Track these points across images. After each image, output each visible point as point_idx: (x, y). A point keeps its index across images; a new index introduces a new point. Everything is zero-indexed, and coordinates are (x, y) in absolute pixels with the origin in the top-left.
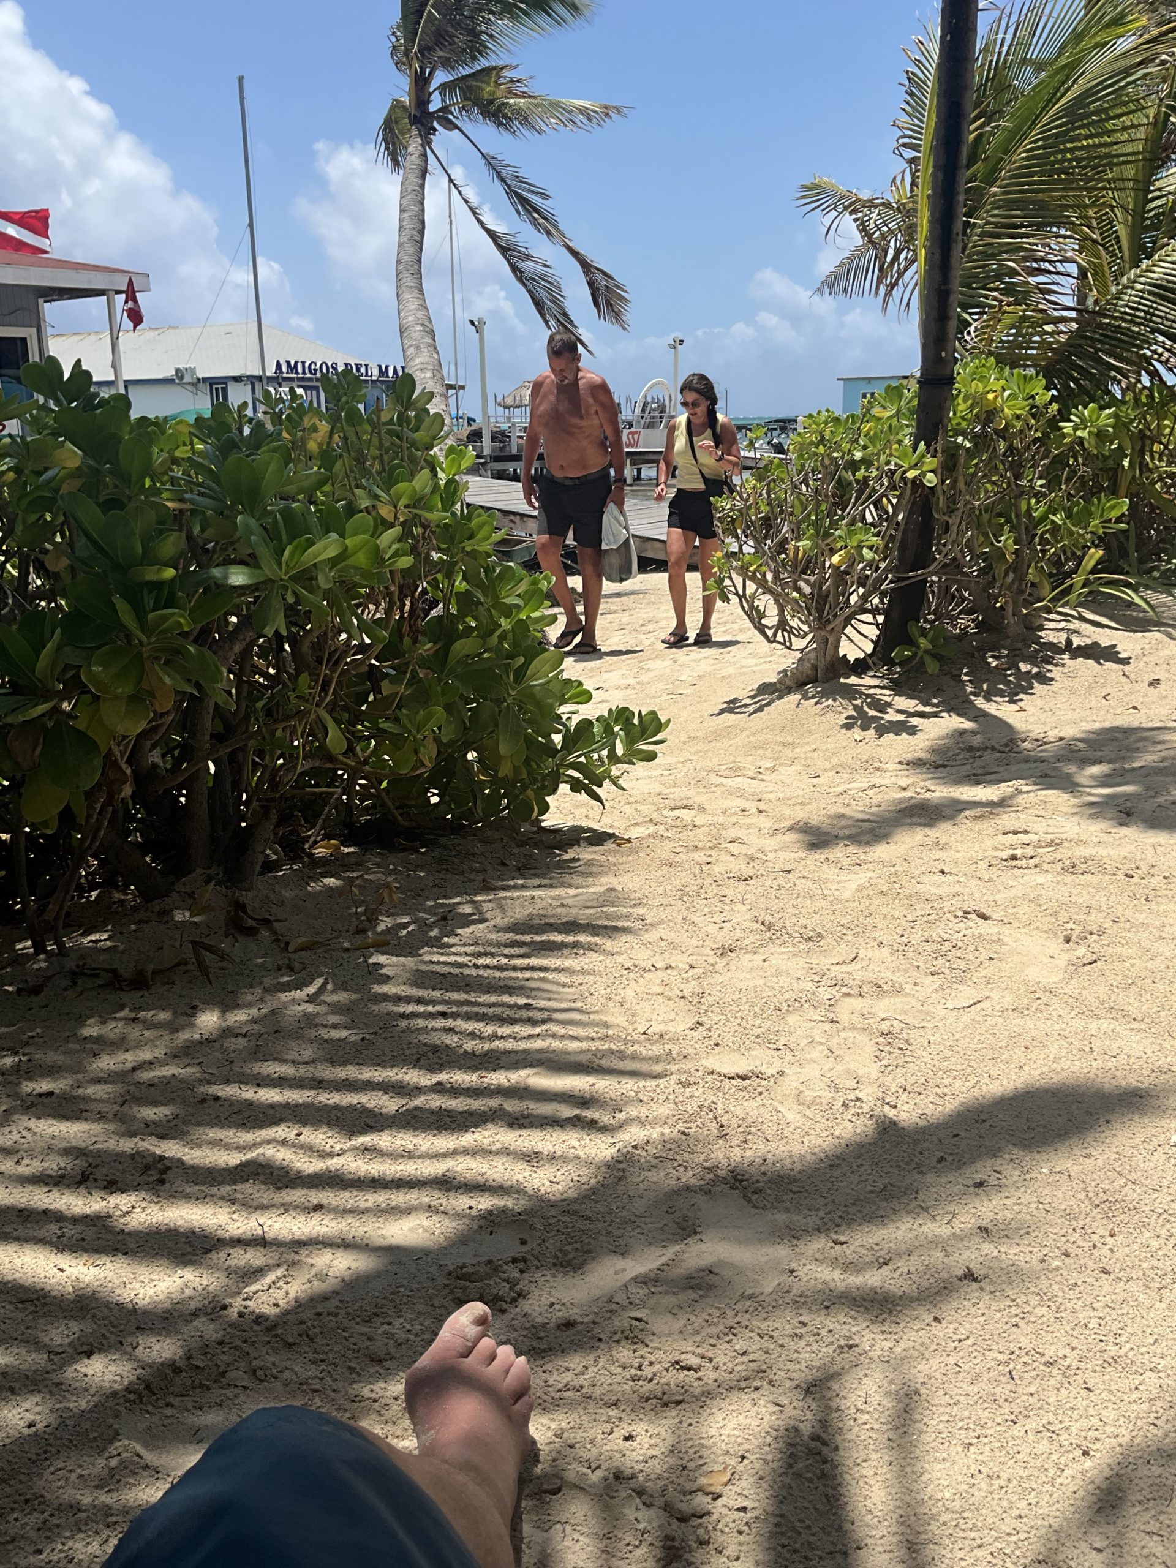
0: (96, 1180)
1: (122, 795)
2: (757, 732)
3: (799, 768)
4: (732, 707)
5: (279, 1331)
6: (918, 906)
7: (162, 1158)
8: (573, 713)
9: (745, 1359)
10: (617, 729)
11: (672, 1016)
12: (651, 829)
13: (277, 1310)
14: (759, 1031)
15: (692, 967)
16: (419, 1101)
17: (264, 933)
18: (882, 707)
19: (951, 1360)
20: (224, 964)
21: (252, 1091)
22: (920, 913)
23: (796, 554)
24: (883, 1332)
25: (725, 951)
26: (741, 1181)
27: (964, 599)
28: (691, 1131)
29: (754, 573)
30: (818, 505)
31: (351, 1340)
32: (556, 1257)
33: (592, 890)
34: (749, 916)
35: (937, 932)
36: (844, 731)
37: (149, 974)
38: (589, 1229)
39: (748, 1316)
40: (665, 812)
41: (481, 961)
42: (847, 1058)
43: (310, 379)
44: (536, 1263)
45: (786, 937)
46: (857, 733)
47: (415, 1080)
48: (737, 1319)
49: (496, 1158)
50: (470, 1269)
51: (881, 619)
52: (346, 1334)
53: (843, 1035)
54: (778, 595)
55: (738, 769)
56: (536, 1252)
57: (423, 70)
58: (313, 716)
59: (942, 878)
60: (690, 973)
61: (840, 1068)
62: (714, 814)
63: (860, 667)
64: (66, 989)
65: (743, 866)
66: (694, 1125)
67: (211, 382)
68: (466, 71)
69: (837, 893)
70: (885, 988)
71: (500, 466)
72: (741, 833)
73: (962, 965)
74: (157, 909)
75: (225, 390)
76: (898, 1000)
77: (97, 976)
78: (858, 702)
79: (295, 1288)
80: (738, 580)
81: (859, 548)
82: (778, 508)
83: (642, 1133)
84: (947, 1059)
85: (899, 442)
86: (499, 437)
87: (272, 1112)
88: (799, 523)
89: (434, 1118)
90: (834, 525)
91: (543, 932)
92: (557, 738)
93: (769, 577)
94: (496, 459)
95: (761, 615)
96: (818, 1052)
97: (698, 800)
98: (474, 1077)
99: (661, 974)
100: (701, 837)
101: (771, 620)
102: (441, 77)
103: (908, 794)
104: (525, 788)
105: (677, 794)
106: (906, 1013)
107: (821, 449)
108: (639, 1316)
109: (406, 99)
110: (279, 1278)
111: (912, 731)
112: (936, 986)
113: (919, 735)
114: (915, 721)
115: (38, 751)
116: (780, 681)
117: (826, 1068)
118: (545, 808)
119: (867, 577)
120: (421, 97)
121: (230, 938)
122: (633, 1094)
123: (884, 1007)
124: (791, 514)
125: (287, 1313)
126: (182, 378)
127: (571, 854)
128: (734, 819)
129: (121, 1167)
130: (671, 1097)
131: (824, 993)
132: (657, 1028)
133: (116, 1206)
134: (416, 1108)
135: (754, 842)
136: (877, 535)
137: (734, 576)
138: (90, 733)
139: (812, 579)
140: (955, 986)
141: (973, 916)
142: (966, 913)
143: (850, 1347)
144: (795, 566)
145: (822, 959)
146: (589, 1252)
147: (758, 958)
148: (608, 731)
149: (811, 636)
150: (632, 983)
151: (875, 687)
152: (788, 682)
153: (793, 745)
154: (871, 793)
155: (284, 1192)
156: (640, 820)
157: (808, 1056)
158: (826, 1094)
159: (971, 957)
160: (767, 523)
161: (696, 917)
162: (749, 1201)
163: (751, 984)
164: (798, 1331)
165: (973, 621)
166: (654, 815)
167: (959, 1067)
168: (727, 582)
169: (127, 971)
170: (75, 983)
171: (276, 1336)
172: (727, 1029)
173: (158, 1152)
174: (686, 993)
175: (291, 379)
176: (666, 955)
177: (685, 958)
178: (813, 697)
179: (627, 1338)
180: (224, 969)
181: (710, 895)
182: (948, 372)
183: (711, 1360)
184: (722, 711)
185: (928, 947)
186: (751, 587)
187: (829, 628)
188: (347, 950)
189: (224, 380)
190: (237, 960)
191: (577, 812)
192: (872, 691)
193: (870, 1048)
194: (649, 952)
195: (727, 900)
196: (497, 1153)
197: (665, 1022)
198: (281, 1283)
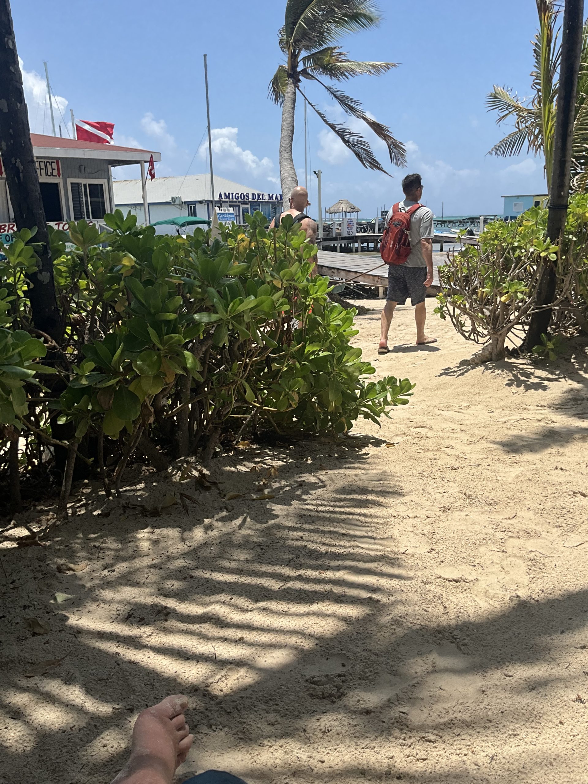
0: (134, 617)
1: (149, 422)
2: (459, 386)
3: (482, 407)
4: (447, 372)
5: (223, 705)
6: (549, 488)
7: (166, 608)
8: (366, 379)
9: (459, 738)
10: (388, 387)
11: (418, 544)
12: (405, 438)
13: (222, 693)
14: (464, 555)
15: (428, 517)
16: (290, 584)
17: (213, 488)
18: (528, 375)
19: (569, 746)
20: (195, 505)
21: (208, 574)
22: (550, 492)
23: (482, 295)
24: (532, 728)
25: (445, 509)
26: (456, 639)
27: (571, 318)
28: (429, 610)
29: (460, 305)
30: (494, 270)
31: (259, 713)
32: (360, 674)
33: (375, 471)
34: (457, 490)
35: (560, 503)
36: (507, 387)
37: (160, 510)
38: (377, 661)
39: (460, 714)
40: (412, 429)
41: (320, 509)
42: (512, 573)
43: (235, 202)
44: (350, 677)
45: (477, 503)
46: (514, 388)
47: (288, 573)
48: (455, 715)
49: (329, 618)
50: (317, 679)
51: (527, 328)
52: (255, 709)
53: (509, 559)
54: (472, 316)
55: (450, 406)
56: (350, 672)
57: (295, 51)
58: (239, 382)
59: (561, 472)
60: (428, 520)
61: (507, 578)
62: (437, 431)
63: (514, 353)
64: (120, 515)
65: (454, 461)
66: (431, 606)
67: (188, 203)
68: (314, 51)
69: (505, 479)
70: (532, 534)
71: (327, 243)
72: (452, 443)
73: (573, 522)
74: (163, 475)
75: (195, 208)
76: (539, 540)
77: (135, 508)
78: (515, 372)
79: (230, 682)
80: (451, 308)
81: (516, 292)
82: (473, 271)
83: (404, 609)
84: (565, 575)
85: (537, 238)
86: (327, 229)
87: (218, 586)
88: (484, 280)
89: (297, 594)
90: (503, 281)
91: (351, 494)
92: (358, 392)
93: (467, 306)
94: (325, 240)
95: (463, 325)
96: (496, 568)
97: (428, 423)
98: (317, 573)
99: (411, 520)
100: (430, 444)
101: (468, 327)
102: (303, 54)
103: (542, 424)
104: (341, 416)
105: (418, 419)
106: (543, 548)
107: (496, 242)
108: (404, 711)
109: (286, 66)
110: (222, 676)
111: (545, 388)
112: (559, 533)
113: (548, 391)
114: (546, 383)
115: (111, 402)
116: (473, 360)
117: (500, 578)
118: (351, 426)
119: (520, 307)
120: (294, 65)
121: (198, 491)
122: (398, 587)
123: (531, 544)
124: (479, 275)
125: (226, 695)
126: (174, 202)
127: (364, 451)
128: (448, 434)
129: (146, 611)
130: (419, 590)
131: (499, 535)
132: (411, 551)
133: (144, 632)
134: (289, 588)
135: (460, 448)
136: (526, 286)
137: (448, 304)
138: (136, 393)
139: (491, 308)
140: (569, 534)
141: (579, 495)
142: (575, 493)
143: (515, 735)
144: (481, 300)
145: (497, 516)
146: (377, 673)
147: (463, 514)
148: (384, 389)
149: (488, 337)
150: (397, 524)
151: (523, 364)
152: (477, 361)
153: (479, 394)
154: (522, 422)
155: (224, 630)
156: (399, 433)
157: (490, 570)
158: (500, 592)
159: (578, 518)
160: (467, 279)
161: (429, 489)
162: (460, 650)
163: (460, 528)
164: (487, 725)
165: (576, 330)
166: (406, 431)
167: (572, 580)
168: (445, 309)
169: (149, 507)
170: (125, 512)
171: (221, 707)
172: (447, 553)
173: (164, 604)
174: (425, 532)
175: (227, 202)
176: (414, 510)
177: (424, 512)
178: (490, 369)
179: (397, 722)
180: (195, 507)
181: (436, 477)
182: (564, 202)
183: (441, 737)
184: (442, 374)
185: (555, 511)
186: (457, 311)
187: (499, 333)
188: (254, 500)
189: (195, 203)
190: (201, 503)
191: (366, 427)
192: (521, 366)
193: (524, 567)
194: (405, 508)
195: (446, 480)
196: (329, 616)
197: (415, 548)
198: (223, 679)
